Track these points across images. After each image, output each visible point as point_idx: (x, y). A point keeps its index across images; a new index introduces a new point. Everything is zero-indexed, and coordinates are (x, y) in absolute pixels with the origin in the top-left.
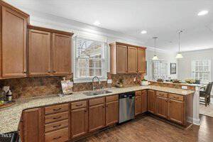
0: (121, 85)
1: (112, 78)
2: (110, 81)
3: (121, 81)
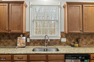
0: (77, 45)
1: (66, 37)
2: (64, 40)
3: (77, 41)
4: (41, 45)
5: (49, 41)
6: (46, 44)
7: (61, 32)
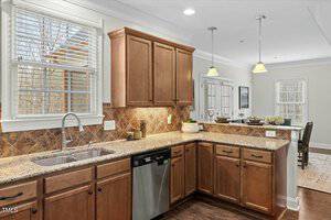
1: (115, 117)
2: (111, 126)
4: (46, 147)
5: (81, 129)
6: (66, 142)
7: (104, 104)
